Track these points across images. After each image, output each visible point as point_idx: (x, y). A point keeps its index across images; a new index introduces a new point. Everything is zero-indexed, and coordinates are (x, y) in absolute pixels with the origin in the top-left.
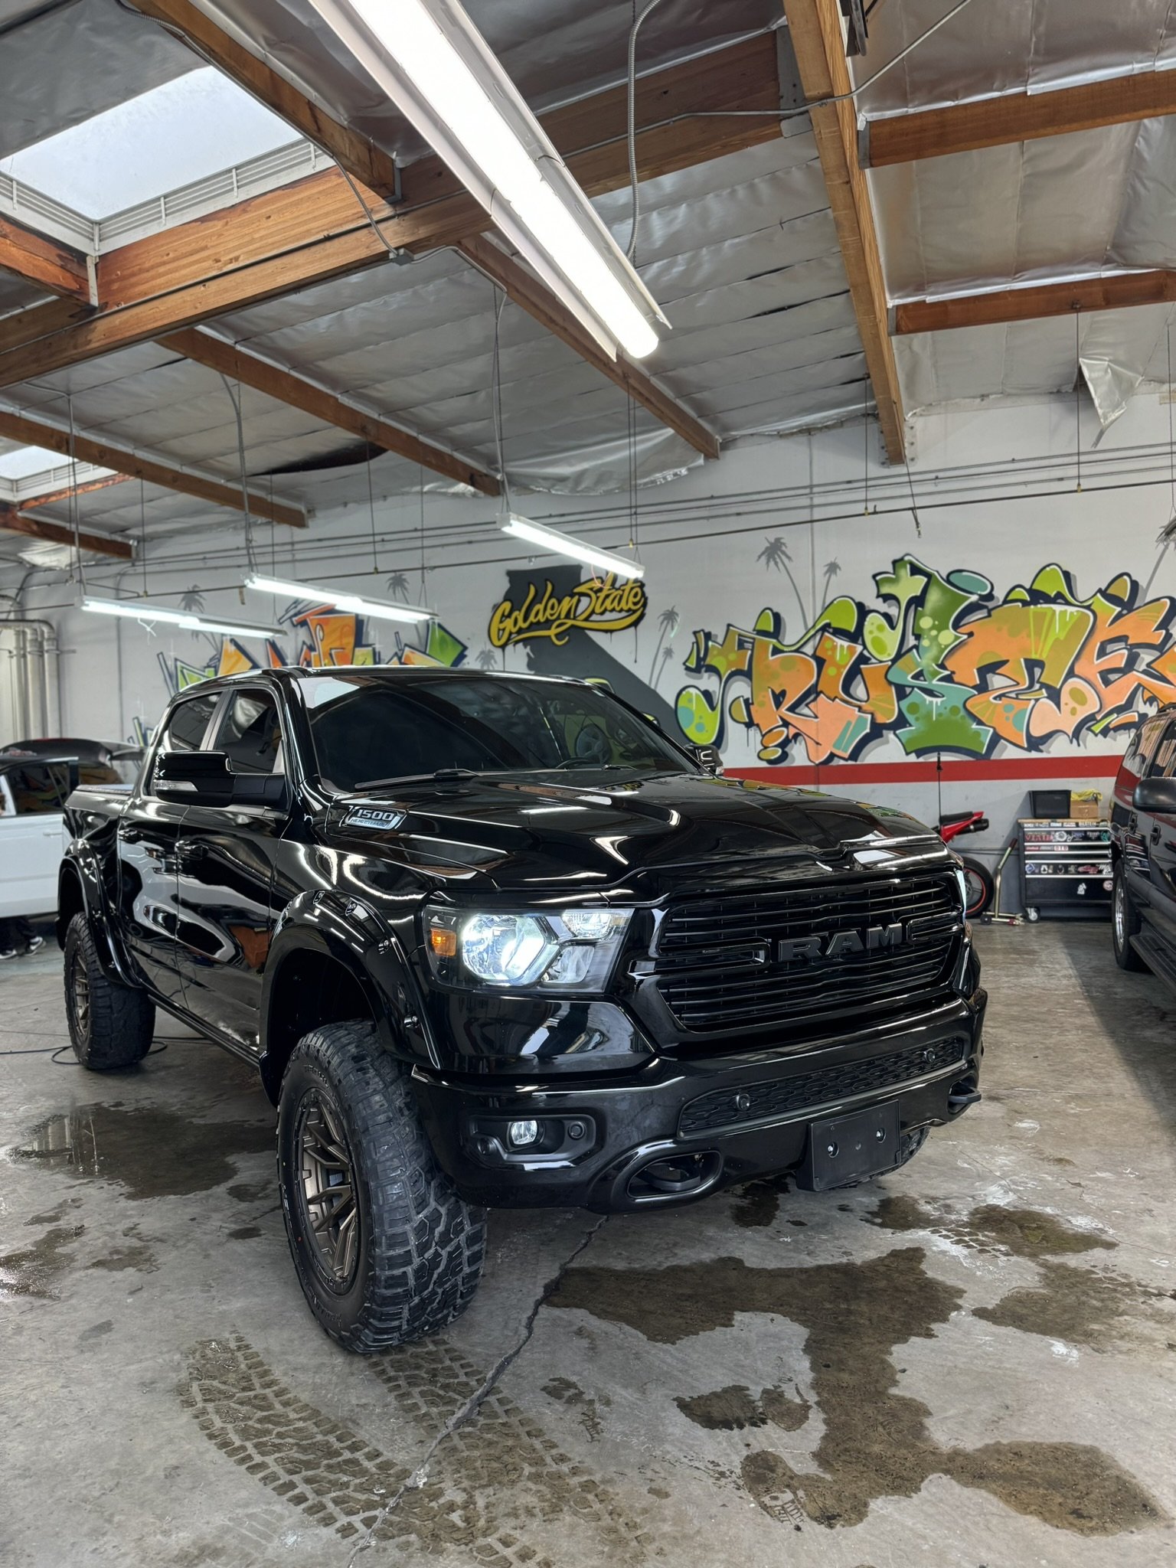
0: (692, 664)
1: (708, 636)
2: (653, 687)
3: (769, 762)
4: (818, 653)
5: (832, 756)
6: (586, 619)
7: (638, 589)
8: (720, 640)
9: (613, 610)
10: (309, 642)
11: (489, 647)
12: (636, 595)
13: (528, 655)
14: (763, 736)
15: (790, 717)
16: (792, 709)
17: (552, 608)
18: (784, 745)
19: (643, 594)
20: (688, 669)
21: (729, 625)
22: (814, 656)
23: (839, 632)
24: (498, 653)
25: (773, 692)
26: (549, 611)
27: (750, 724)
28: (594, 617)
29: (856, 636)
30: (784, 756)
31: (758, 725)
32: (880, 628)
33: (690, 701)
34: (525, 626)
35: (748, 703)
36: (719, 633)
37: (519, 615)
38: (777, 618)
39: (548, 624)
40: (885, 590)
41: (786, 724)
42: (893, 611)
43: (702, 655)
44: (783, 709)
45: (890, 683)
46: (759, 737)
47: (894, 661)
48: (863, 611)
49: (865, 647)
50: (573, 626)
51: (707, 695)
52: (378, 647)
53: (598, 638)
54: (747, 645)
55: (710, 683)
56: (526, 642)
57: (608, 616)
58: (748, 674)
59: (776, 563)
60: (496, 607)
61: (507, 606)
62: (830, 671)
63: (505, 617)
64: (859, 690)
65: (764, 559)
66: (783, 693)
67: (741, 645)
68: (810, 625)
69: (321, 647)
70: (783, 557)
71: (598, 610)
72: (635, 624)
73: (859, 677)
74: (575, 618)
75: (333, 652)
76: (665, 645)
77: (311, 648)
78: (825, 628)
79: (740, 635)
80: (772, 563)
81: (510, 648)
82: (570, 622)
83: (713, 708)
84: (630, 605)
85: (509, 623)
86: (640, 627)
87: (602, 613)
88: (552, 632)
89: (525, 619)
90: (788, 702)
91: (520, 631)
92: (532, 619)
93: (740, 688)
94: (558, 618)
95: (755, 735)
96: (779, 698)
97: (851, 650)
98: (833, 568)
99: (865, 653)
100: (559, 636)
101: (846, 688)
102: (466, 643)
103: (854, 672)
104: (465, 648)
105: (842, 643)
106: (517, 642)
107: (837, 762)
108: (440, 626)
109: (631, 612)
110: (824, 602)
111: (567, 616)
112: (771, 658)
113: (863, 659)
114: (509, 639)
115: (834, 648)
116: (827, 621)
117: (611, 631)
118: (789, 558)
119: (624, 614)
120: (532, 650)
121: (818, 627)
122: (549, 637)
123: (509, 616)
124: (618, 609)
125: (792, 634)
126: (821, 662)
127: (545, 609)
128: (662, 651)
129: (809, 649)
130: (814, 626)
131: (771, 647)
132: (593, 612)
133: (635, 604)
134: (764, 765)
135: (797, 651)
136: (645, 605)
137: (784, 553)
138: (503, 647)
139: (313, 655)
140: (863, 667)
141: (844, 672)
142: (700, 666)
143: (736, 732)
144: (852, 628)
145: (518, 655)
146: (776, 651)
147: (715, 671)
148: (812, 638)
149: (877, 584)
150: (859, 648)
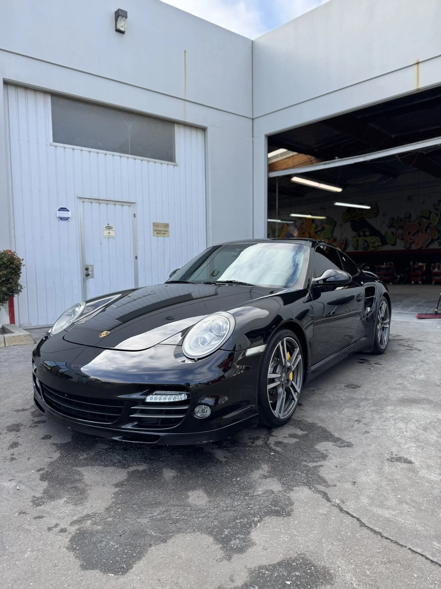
0: (389, 225)
1: (393, 219)
2: (379, 231)
3: (407, 248)
5: (422, 247)
6: (365, 215)
8: (396, 220)
11: (342, 222)
12: (376, 209)
14: (405, 242)
15: (412, 237)
16: (413, 236)
17: (357, 213)
18: (410, 244)
19: (378, 209)
20: (388, 227)
21: (398, 216)
22: (418, 223)
23: (425, 218)
24: (344, 224)
27: (402, 239)
28: (367, 215)
29: (428, 218)
30: (410, 247)
32: (434, 216)
33: (388, 234)
34: (351, 217)
35: (402, 235)
36: (396, 218)
37: (349, 215)
38: (410, 215)
39: (356, 217)
40: (436, 207)
41: (411, 239)
42: (437, 212)
43: (392, 223)
44: (410, 236)
45: (436, 229)
48: (430, 212)
49: (430, 221)
51: (393, 233)
52: (317, 223)
53: (368, 220)
54: (403, 221)
55: (393, 230)
56: (350, 221)
57: (370, 214)
58: (401, 228)
60: (344, 214)
61: (347, 213)
62: (422, 227)
63: (346, 215)
64: (429, 231)
65: (407, 200)
67: (401, 220)
69: (305, 223)
70: (412, 201)
71: (367, 213)
72: (376, 216)
75: (307, 224)
76: (383, 221)
77: (303, 224)
78: (422, 216)
79: (401, 218)
80: (409, 201)
81: (347, 223)
83: (393, 235)
84: (375, 212)
85: (347, 217)
86: (377, 217)
89: (351, 215)
90: (412, 234)
91: (349, 219)
93: (400, 231)
94: (358, 215)
95: (403, 242)
96: (409, 233)
97: (427, 222)
98: (424, 202)
100: (358, 219)
101: (426, 231)
102: (337, 222)
103: (428, 227)
105: (425, 220)
106: (348, 221)
107: (423, 248)
108: (330, 218)
110: (421, 210)
111: (360, 215)
112: (408, 224)
115: (423, 221)
117: (370, 218)
119: (373, 214)
120: (352, 223)
122: (355, 220)
125: (413, 218)
126: (420, 224)
127: (355, 213)
129: (417, 222)
130: (418, 216)
134: (405, 249)
135: (414, 222)
136: (378, 212)
137: (412, 199)
138: (345, 222)
139: (303, 225)
140: (430, 225)
141: (425, 227)
142: (391, 226)
143: (399, 241)
144: (428, 216)
145: (349, 224)
146: (409, 222)
147: (394, 227)
148: (418, 219)
149: (434, 206)
150: (429, 221)
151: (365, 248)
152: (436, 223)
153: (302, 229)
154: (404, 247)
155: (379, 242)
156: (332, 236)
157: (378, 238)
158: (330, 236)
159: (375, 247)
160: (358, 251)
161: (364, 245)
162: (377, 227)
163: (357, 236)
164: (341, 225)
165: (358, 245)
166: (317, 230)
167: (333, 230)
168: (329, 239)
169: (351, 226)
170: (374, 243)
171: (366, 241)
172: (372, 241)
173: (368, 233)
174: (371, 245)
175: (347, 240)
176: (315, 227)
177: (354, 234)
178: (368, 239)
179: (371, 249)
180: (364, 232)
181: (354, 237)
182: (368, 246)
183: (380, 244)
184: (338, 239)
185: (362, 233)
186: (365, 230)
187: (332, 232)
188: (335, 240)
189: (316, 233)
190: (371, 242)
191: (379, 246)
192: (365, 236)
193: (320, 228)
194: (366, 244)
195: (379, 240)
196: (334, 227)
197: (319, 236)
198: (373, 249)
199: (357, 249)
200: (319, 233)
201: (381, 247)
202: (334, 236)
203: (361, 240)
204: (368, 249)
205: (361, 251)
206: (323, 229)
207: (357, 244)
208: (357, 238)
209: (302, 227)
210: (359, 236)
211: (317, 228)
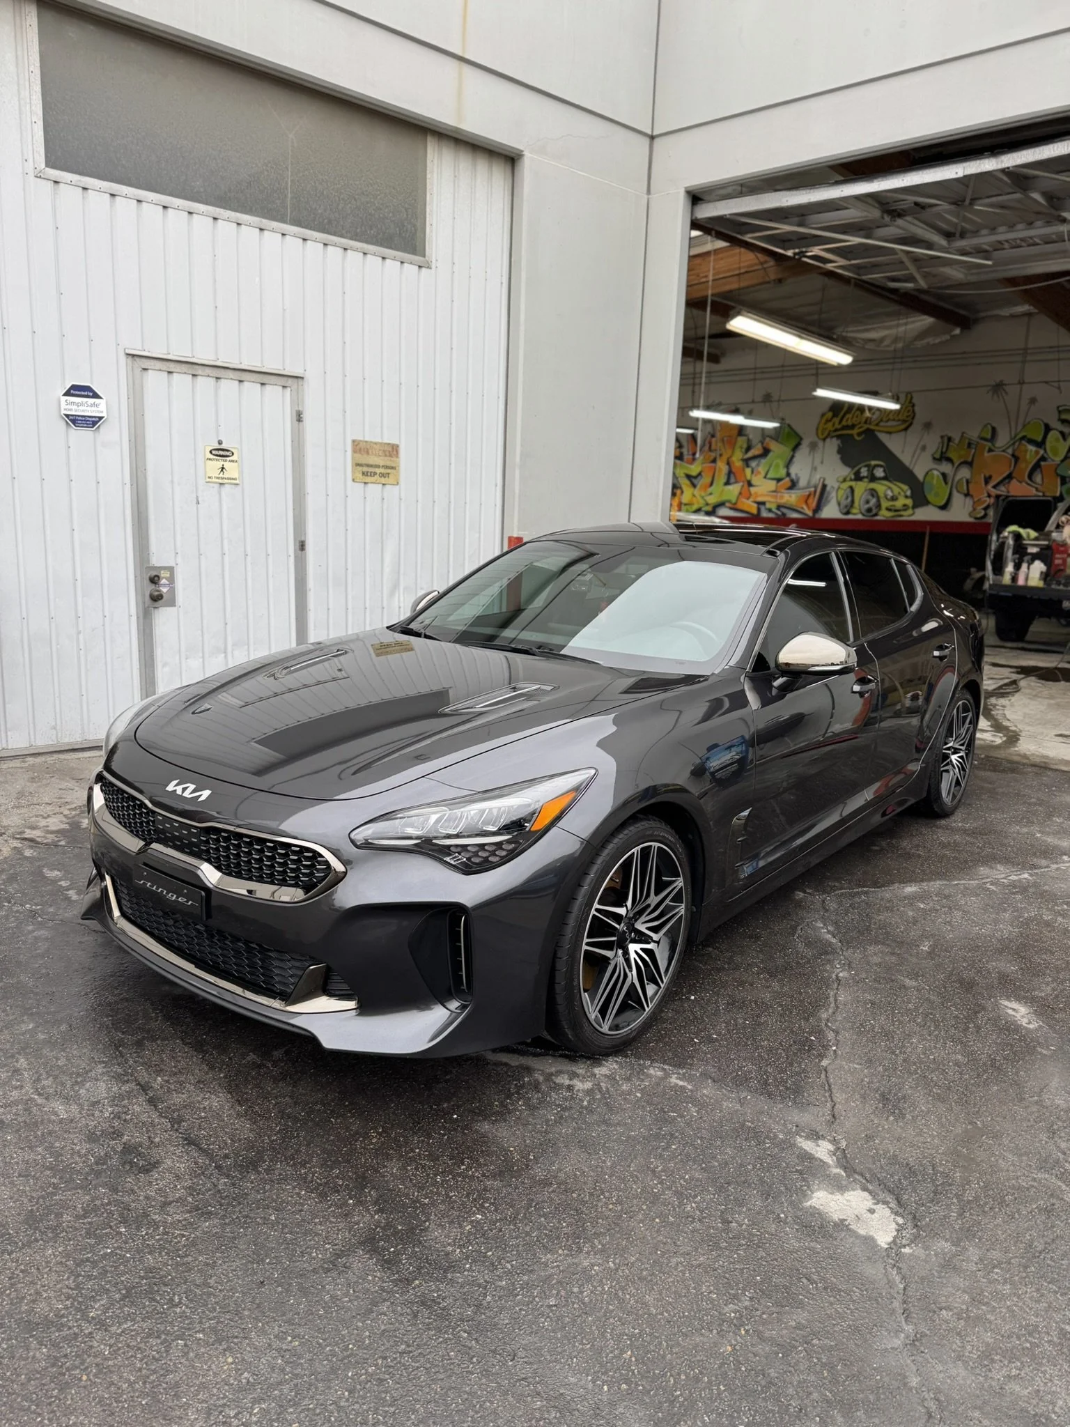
0: (938, 456)
1: (950, 439)
2: (911, 468)
3: (976, 518)
4: (1016, 454)
6: (877, 425)
7: (910, 408)
8: (957, 441)
9: (894, 420)
10: (712, 432)
11: (816, 439)
12: (909, 411)
13: (839, 446)
14: (974, 503)
15: (993, 491)
16: (994, 487)
17: (857, 417)
18: (987, 508)
19: (913, 411)
20: (934, 459)
21: (963, 433)
22: (1013, 455)
23: (1031, 441)
24: (821, 444)
25: (985, 476)
26: (855, 419)
27: (967, 495)
28: (882, 424)
29: (1041, 444)
30: (986, 516)
31: (972, 496)
32: (1057, 440)
33: (933, 478)
34: (839, 427)
35: (968, 482)
36: (957, 438)
37: (836, 420)
38: (994, 430)
39: (853, 427)
40: (1063, 417)
41: (990, 496)
43: (944, 450)
44: (990, 487)
45: (1058, 475)
46: (971, 503)
47: (1063, 461)
48: (1048, 429)
49: (1045, 451)
50: (868, 430)
51: (944, 475)
52: (751, 437)
53: (883, 437)
54: (974, 446)
55: (946, 468)
56: (838, 437)
57: (890, 423)
58: (970, 464)
59: (998, 397)
60: (823, 415)
61: (830, 414)
62: (1022, 465)
63: (828, 421)
64: (1038, 478)
65: (991, 393)
66: (990, 477)
67: (969, 445)
68: (1013, 435)
69: (718, 435)
70: (1004, 394)
71: (884, 419)
72: (906, 429)
73: (1039, 470)
74: (870, 424)
75: (725, 439)
76: (922, 443)
77: (713, 436)
78: (1023, 438)
79: (969, 439)
80: (995, 396)
81: (828, 440)
82: (866, 426)
83: (946, 483)
84: (905, 418)
85: (829, 426)
86: (908, 431)
87: (887, 421)
88: (855, 432)
89: (840, 422)
90: (994, 482)
91: (836, 430)
92: (844, 423)
93: (965, 473)
94: (860, 423)
95: (969, 501)
96: (988, 480)
97: (1037, 453)
98: (1032, 401)
99: (1045, 455)
100: (859, 434)
101: (1030, 477)
102: (803, 436)
103: (1037, 466)
104: (801, 439)
105: (1032, 448)
106: (833, 437)
108: (789, 425)
109: (904, 421)
110: (1025, 421)
111: (866, 422)
112: (986, 454)
113: (1043, 459)
114: (829, 435)
115: (1026, 451)
116: (1024, 434)
117: (890, 433)
118: (1006, 393)
119: (900, 423)
120: (842, 442)
121: (1018, 437)
122: (852, 436)
123: (830, 421)
124: (897, 419)
125: (1003, 439)
126: (1016, 458)
127: (852, 418)
128: (920, 446)
129: (1010, 451)
130: (1015, 437)
131: (987, 448)
132: (881, 421)
133: (907, 417)
134: (971, 520)
135: (1004, 451)
136: (913, 418)
137: (1004, 390)
138: (824, 440)
139: (714, 440)
140: (1042, 463)
141: (1030, 466)
142: (943, 457)
143: (958, 499)
144: (1039, 439)
145: (833, 445)
146: (990, 450)
147: (949, 460)
148: (1014, 444)
149: (1060, 412)
150: (1042, 452)
151: (869, 510)
152: (1058, 459)
153: (710, 449)
154: (970, 515)
155: (906, 497)
156: (788, 475)
157: (905, 487)
158: (783, 472)
159: (896, 511)
160: (850, 517)
161: (868, 502)
162: (906, 459)
163: (853, 477)
164: (813, 446)
165: (853, 501)
166: (750, 454)
167: (793, 457)
168: (779, 480)
169: (839, 452)
170: (894, 499)
171: (873, 493)
172: (890, 493)
173: (879, 473)
174: (885, 504)
175: (824, 486)
176: (745, 446)
177: (846, 471)
178: (881, 488)
179: (884, 515)
180: (871, 469)
181: (844, 480)
182: (879, 506)
183: (909, 502)
184: (802, 483)
185: (864, 472)
186: (873, 463)
187: (788, 466)
188: (793, 485)
189: (747, 462)
190: (886, 496)
191: (905, 507)
192: (873, 478)
193: (756, 451)
194: (873, 501)
195: (909, 493)
196: (796, 448)
197: (752, 472)
198: (888, 514)
199: (848, 513)
200: (753, 464)
201: (910, 511)
202: (793, 476)
203: (861, 488)
204: (876, 515)
205: (860, 517)
206: (766, 452)
207: (850, 499)
208: (853, 484)
209: (710, 444)
210: (858, 478)
211: (748, 449)
